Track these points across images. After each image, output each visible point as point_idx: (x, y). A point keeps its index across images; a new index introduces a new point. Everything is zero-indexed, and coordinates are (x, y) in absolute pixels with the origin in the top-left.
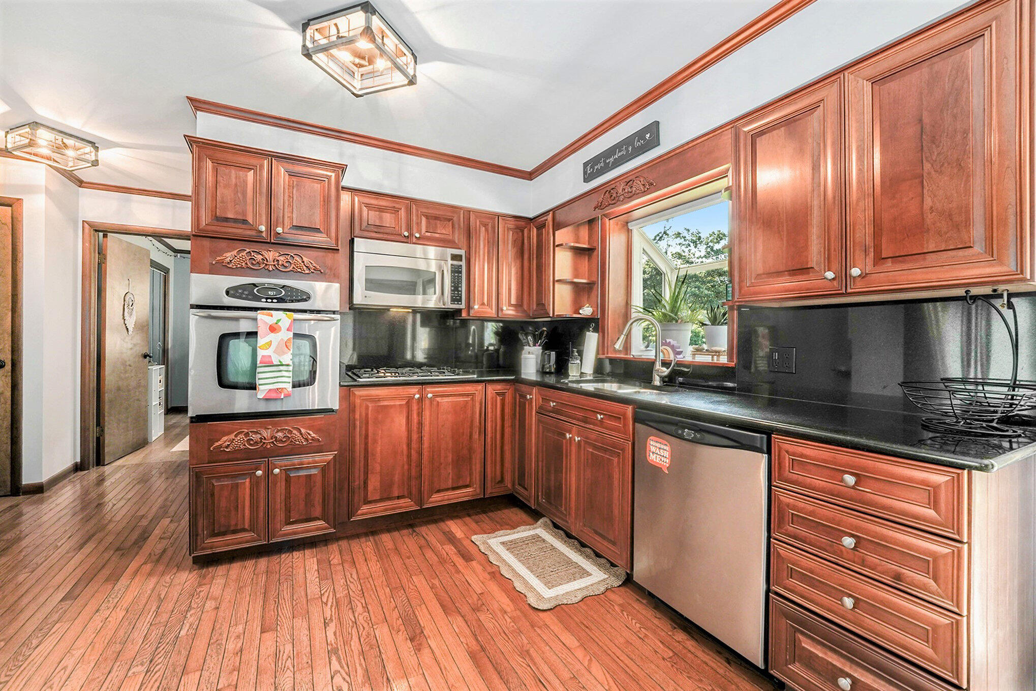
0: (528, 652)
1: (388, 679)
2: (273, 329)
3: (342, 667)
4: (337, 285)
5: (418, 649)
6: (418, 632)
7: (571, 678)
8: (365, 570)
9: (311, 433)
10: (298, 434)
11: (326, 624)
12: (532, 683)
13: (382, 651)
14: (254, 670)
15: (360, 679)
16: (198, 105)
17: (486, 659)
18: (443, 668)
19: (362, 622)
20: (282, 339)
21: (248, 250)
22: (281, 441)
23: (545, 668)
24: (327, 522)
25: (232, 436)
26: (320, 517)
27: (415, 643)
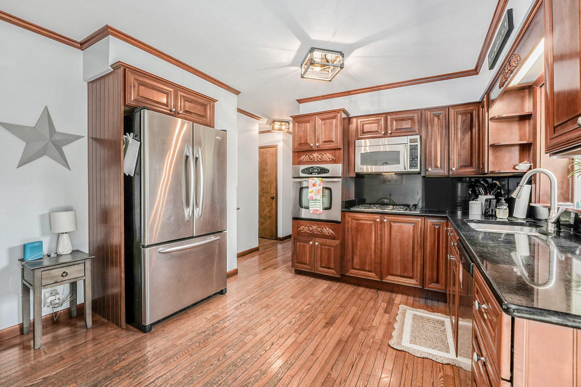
0: (362, 355)
1: (306, 328)
2: (314, 185)
3: (298, 318)
4: (341, 164)
5: (325, 327)
6: (332, 322)
7: (368, 375)
8: (340, 295)
9: (331, 230)
10: (326, 230)
11: (308, 305)
12: (349, 364)
13: (314, 321)
14: (279, 305)
15: (299, 323)
16: (300, 101)
17: (343, 345)
18: (325, 337)
19: (319, 310)
20: (317, 189)
21: (308, 154)
22: (319, 232)
23: (361, 364)
24: (336, 272)
25: (304, 227)
26: (334, 268)
27: (326, 325)
